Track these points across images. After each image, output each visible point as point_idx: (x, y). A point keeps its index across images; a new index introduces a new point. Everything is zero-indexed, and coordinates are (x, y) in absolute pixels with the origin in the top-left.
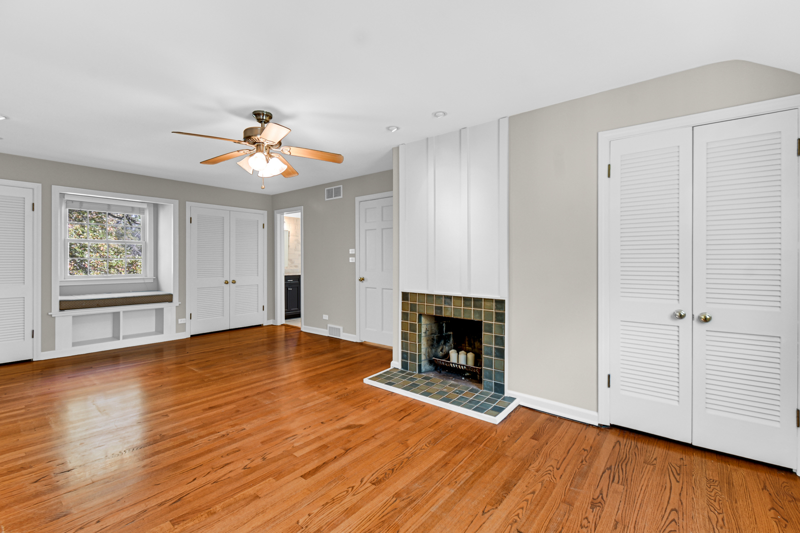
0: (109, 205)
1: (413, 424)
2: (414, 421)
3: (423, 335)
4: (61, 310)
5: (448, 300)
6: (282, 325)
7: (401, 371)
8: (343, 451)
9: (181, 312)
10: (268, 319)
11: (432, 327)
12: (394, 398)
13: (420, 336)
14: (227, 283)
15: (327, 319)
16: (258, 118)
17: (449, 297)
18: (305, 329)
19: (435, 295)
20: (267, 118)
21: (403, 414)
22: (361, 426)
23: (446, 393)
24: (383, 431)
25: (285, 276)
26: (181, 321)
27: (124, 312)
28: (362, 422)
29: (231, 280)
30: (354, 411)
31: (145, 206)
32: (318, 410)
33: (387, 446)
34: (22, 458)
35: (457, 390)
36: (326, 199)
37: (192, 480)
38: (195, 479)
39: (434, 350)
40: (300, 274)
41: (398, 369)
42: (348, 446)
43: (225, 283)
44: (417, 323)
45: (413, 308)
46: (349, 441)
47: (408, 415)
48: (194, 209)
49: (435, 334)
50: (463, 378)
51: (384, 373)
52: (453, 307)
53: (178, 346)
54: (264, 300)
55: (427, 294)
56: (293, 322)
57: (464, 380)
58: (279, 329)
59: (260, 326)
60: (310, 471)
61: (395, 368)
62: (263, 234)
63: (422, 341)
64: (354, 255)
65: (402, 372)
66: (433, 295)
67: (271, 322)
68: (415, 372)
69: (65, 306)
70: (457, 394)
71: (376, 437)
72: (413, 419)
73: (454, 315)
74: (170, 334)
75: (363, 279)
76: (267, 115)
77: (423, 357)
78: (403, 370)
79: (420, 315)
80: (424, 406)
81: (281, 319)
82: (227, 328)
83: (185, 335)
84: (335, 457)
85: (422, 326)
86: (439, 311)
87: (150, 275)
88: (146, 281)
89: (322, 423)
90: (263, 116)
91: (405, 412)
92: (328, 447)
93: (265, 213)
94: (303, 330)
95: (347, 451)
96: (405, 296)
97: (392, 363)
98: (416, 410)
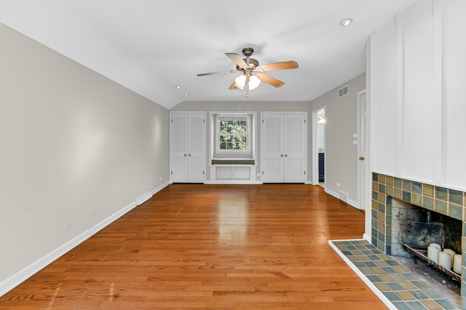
0: (233, 117)
1: (333, 301)
2: (336, 299)
3: (394, 218)
4: (212, 164)
5: (417, 187)
6: (316, 185)
7: (371, 245)
8: (254, 290)
9: (258, 170)
10: (308, 180)
11: (407, 212)
12: (341, 268)
13: (389, 218)
14: (282, 156)
15: (339, 186)
16: (245, 53)
17: (419, 184)
18: (327, 191)
19: (403, 179)
20: (250, 52)
21: (334, 286)
22: (288, 277)
23: (401, 288)
24: (298, 292)
25: (319, 153)
26: (258, 175)
27: (234, 167)
28: (290, 275)
29: (285, 154)
30: (296, 263)
31: (247, 116)
32: (274, 250)
33: (287, 306)
34: (158, 222)
35: (419, 292)
36: (339, 98)
37: (177, 261)
38: (179, 261)
39: (410, 237)
40: (323, 152)
41: (368, 242)
42: (263, 289)
43: (281, 156)
44: (385, 204)
45: (382, 189)
46: (266, 285)
47: (336, 290)
48: (265, 115)
49: (414, 221)
50: (444, 282)
51: (350, 241)
52: (422, 195)
53: (257, 187)
54: (305, 168)
55: (394, 178)
56: (321, 185)
57: (443, 284)
58: (314, 188)
59: (303, 184)
60: (221, 291)
61: (366, 241)
62: (305, 127)
63: (393, 224)
64: (356, 139)
65: (369, 246)
66: (401, 179)
67: (309, 183)
68: (382, 252)
69: (214, 162)
70: (415, 296)
71: (287, 294)
72: (337, 297)
73: (424, 205)
74: (253, 181)
75: (363, 159)
76: (249, 50)
77: (394, 240)
78: (373, 245)
79: (390, 198)
80: (364, 289)
81: (315, 181)
82: (283, 182)
83: (260, 182)
84: (244, 292)
85: (393, 209)
86: (407, 197)
87: (250, 150)
88: (248, 153)
89: (265, 261)
90: (247, 51)
91: (337, 286)
92: (250, 281)
93: (306, 113)
94: (326, 191)
95: (256, 291)
96: (375, 176)
97: (364, 235)
98: (350, 290)
